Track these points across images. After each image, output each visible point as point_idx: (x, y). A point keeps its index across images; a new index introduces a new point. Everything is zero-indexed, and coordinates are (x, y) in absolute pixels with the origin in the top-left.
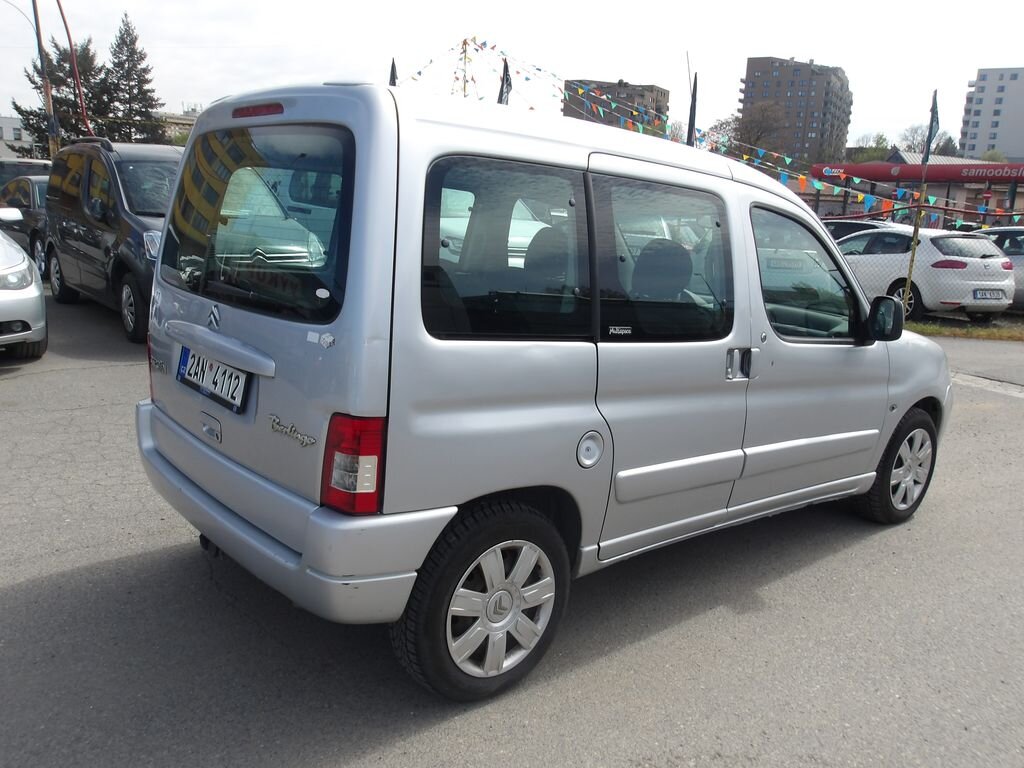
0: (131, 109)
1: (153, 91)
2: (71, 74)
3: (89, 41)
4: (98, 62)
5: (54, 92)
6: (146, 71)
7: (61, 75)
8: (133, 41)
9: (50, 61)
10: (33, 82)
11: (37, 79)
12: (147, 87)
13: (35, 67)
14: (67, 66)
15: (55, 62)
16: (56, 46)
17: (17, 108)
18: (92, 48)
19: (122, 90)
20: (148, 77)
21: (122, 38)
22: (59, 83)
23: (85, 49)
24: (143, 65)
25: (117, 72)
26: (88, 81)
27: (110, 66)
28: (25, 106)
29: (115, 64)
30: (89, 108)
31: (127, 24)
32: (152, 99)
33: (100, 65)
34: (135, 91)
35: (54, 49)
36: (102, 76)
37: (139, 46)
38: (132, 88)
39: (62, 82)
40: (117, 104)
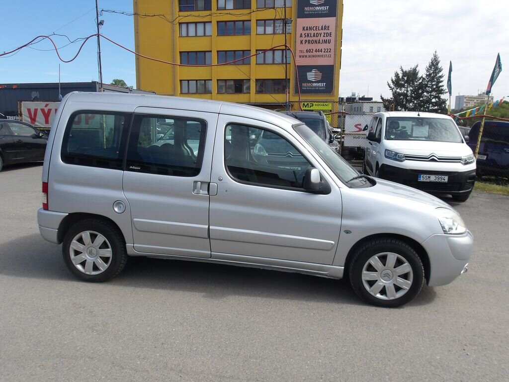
0: (431, 96)
1: (443, 86)
2: (406, 82)
3: (417, 66)
4: (419, 75)
5: (398, 90)
6: (441, 77)
7: (403, 82)
8: (437, 64)
9: (399, 77)
10: (390, 87)
11: (392, 85)
12: (440, 84)
13: (392, 80)
14: (406, 78)
15: (401, 77)
16: (402, 70)
17: (382, 98)
18: (417, 69)
19: (429, 87)
20: (441, 80)
21: (432, 63)
22: (402, 86)
23: (415, 70)
24: (440, 74)
25: (427, 79)
26: (413, 84)
27: (424, 76)
28: (386, 97)
29: (427, 75)
30: (412, 96)
31: (435, 56)
32: (442, 90)
33: (420, 76)
34: (435, 87)
35: (401, 72)
36: (421, 81)
37: (440, 65)
38: (433, 85)
39: (403, 86)
40: (425, 94)
